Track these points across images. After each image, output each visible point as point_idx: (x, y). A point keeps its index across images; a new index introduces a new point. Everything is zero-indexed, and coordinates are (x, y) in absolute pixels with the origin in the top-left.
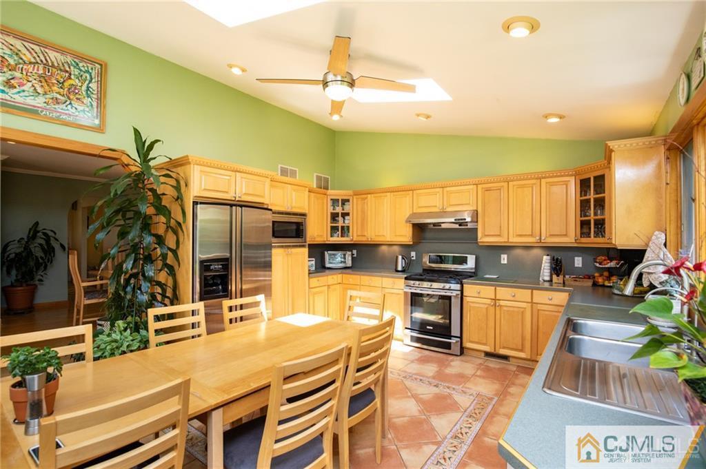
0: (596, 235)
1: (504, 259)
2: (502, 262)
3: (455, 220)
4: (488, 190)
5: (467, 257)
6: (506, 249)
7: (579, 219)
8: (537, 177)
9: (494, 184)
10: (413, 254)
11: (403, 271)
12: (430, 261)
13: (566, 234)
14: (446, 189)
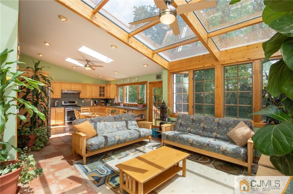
0: (103, 96)
2: (83, 102)
3: (78, 92)
6: (83, 99)
7: (99, 94)
8: (93, 85)
9: (84, 85)
10: (57, 101)
11: (57, 106)
12: (65, 103)
13: (97, 96)
14: (72, 84)
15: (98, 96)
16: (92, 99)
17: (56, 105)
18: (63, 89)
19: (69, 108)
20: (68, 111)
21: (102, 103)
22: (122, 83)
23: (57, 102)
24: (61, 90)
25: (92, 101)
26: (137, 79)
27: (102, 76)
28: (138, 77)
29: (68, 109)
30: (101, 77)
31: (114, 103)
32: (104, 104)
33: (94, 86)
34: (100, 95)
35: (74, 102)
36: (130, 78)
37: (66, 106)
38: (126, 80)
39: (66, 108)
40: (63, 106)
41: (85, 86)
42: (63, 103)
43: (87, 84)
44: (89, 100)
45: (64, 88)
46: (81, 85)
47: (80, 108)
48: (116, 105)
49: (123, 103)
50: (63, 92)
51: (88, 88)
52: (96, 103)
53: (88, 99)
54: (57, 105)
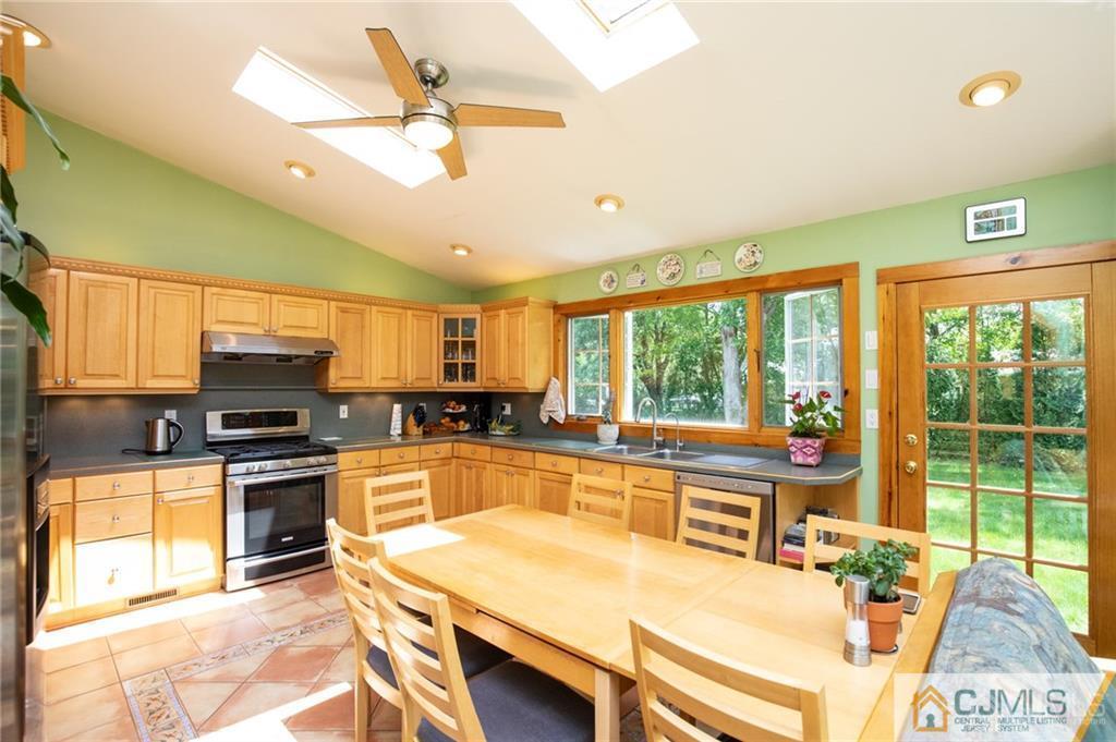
0: (465, 378)
1: (344, 412)
2: (342, 416)
3: (316, 352)
4: (344, 311)
5: (295, 413)
6: (345, 397)
7: (442, 361)
8: (405, 306)
9: (353, 305)
10: (171, 414)
11: (168, 453)
12: (228, 422)
13: (430, 379)
14: (275, 297)
15: (436, 381)
16: (398, 396)
17: (160, 445)
18: (216, 328)
19: (256, 465)
20: (248, 489)
21: (455, 418)
22: (605, 290)
23: (170, 424)
24: (202, 334)
25: (397, 407)
26: (741, 252)
27: (469, 251)
28: (755, 242)
29: (249, 473)
30: (461, 252)
31: (545, 421)
32: (467, 427)
33: (410, 312)
34: (450, 371)
35: (291, 419)
36: (676, 255)
37: (232, 451)
38: (637, 267)
39: (233, 468)
40: (214, 446)
41: (361, 313)
42: (215, 427)
43: (370, 301)
44: (381, 398)
45: (219, 322)
46: (332, 303)
47: (332, 457)
48: (551, 437)
49: (615, 422)
50: (216, 348)
51: (379, 324)
52: (421, 419)
53: (371, 394)
54: (170, 444)
